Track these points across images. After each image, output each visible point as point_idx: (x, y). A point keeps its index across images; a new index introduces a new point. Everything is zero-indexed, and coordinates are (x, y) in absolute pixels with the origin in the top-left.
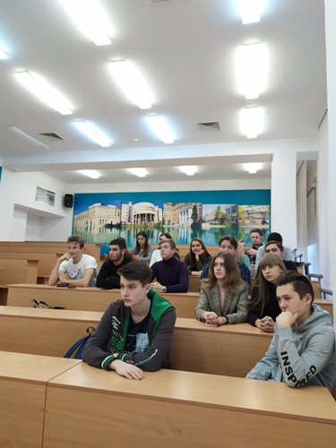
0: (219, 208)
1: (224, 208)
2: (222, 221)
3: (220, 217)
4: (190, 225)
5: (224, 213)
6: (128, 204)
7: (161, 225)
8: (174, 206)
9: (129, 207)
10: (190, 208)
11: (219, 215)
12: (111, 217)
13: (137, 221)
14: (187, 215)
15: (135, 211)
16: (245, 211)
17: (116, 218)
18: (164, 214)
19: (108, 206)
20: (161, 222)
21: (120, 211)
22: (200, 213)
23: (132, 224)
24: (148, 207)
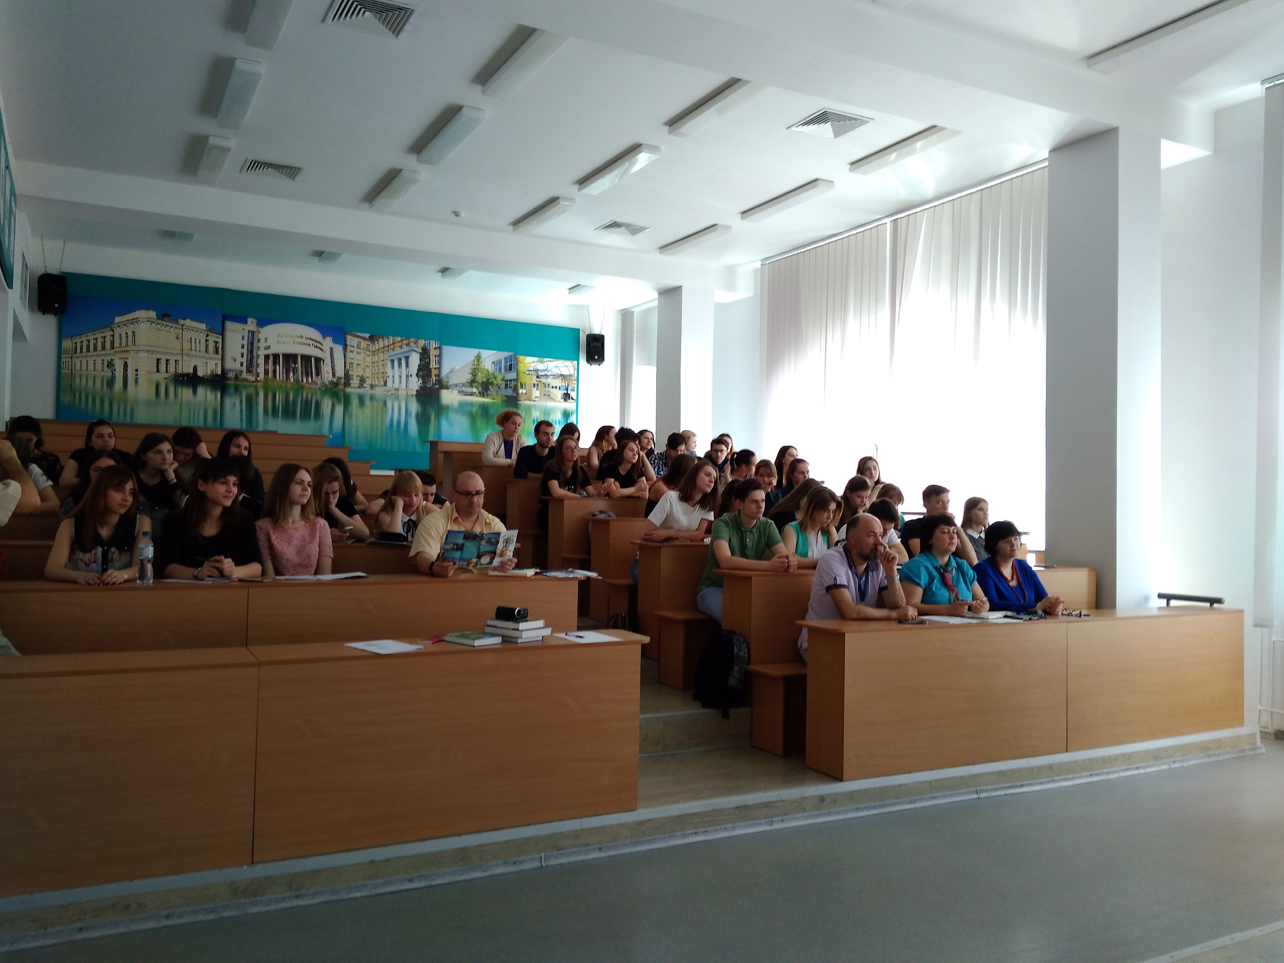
0: (478, 358)
1: (489, 358)
2: (486, 388)
3: (480, 378)
4: (415, 393)
5: (490, 370)
6: (246, 323)
7: (341, 387)
8: (374, 342)
9: (249, 331)
10: (414, 353)
11: (480, 374)
12: (193, 356)
13: (275, 371)
14: (406, 368)
15: (267, 345)
16: (532, 369)
17: (210, 358)
18: (348, 361)
19: (182, 322)
20: (340, 378)
21: (220, 340)
22: (437, 366)
23: (259, 379)
24: (304, 337)
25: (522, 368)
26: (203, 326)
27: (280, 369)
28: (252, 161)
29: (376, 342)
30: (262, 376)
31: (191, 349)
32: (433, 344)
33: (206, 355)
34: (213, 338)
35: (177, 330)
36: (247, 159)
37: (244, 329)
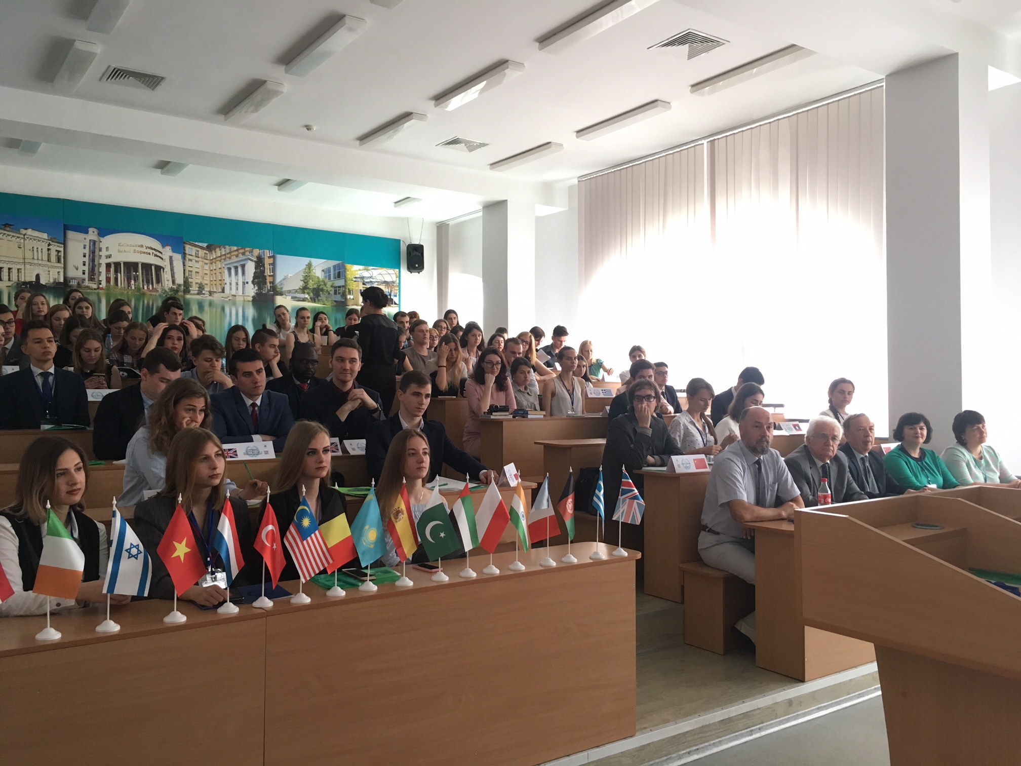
0: (309, 266)
1: (320, 267)
2: (316, 294)
3: (312, 284)
4: (251, 299)
5: (320, 277)
6: (87, 232)
7: (181, 294)
8: (211, 251)
9: (90, 240)
10: (249, 261)
11: (311, 281)
12: (35, 264)
13: (116, 279)
14: (242, 275)
15: (108, 253)
16: (358, 276)
17: (53, 267)
18: (188, 269)
19: (23, 231)
20: (180, 285)
21: (62, 249)
22: (272, 274)
23: (101, 286)
24: (144, 246)
25: (349, 275)
26: (45, 236)
27: (121, 277)
28: (115, 69)
29: (213, 252)
30: (104, 284)
31: (33, 258)
32: (268, 253)
33: (49, 263)
34: (54, 248)
35: (18, 239)
36: (109, 66)
37: (85, 239)
